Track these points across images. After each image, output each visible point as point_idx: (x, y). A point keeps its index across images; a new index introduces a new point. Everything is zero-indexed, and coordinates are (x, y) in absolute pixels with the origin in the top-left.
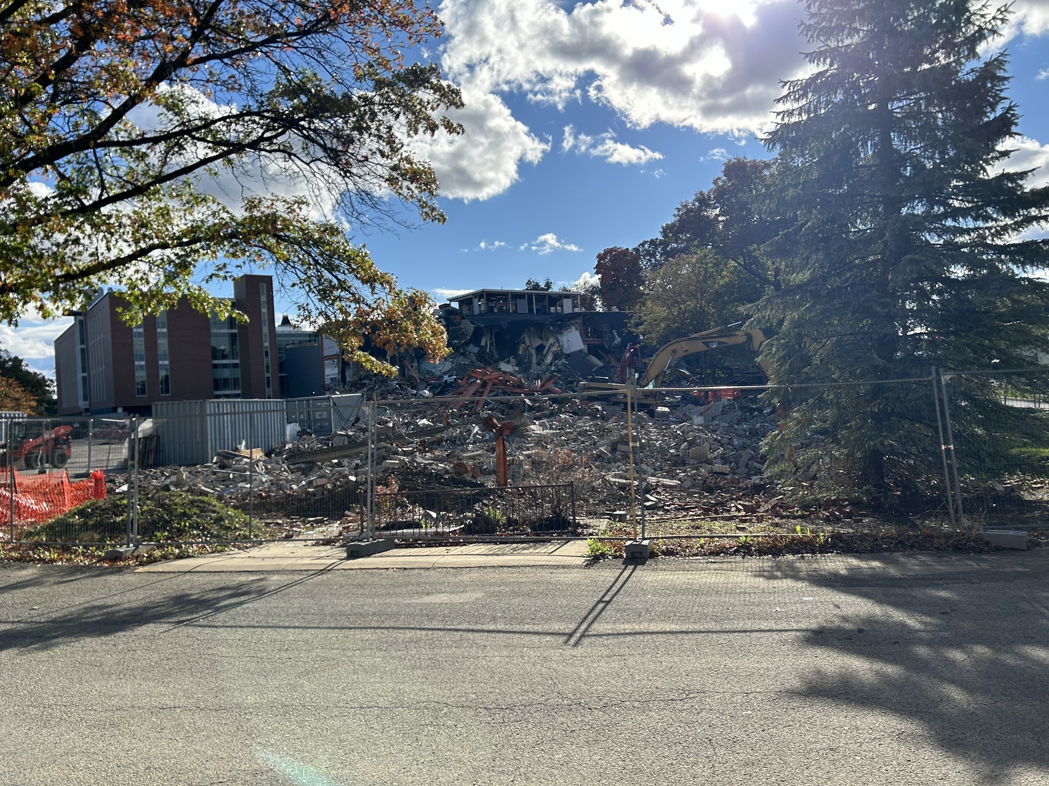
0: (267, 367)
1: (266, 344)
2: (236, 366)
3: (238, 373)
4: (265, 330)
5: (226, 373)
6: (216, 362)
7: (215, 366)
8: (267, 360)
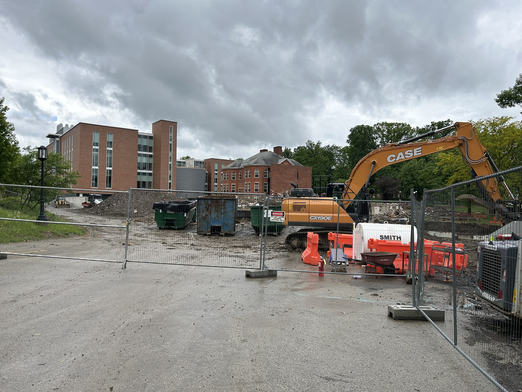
0: (170, 176)
1: (170, 163)
2: (150, 174)
3: (151, 179)
5: (145, 179)
6: (139, 171)
7: (139, 174)
8: (170, 172)
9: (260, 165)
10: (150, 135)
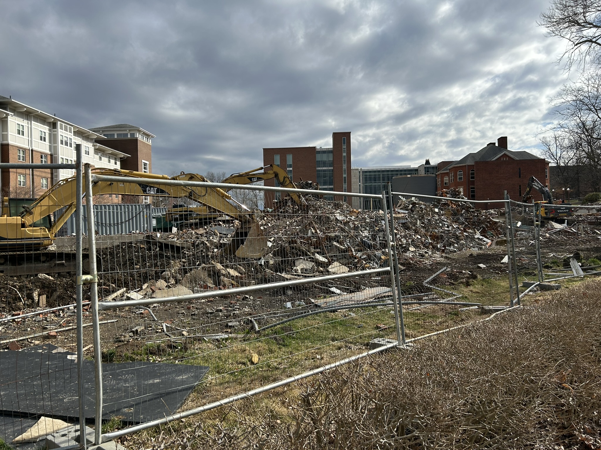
1: (345, 176)
4: (345, 167)
8: (345, 186)
9: (463, 165)
10: (329, 150)
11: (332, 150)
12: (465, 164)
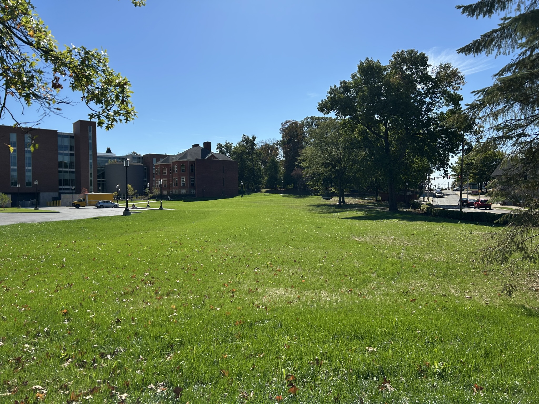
1: (91, 161)
2: (72, 172)
3: (74, 176)
4: (91, 153)
5: (67, 177)
6: (61, 169)
7: (60, 172)
8: (91, 170)
9: (185, 160)
10: (71, 135)
11: (73, 135)
12: (187, 160)
